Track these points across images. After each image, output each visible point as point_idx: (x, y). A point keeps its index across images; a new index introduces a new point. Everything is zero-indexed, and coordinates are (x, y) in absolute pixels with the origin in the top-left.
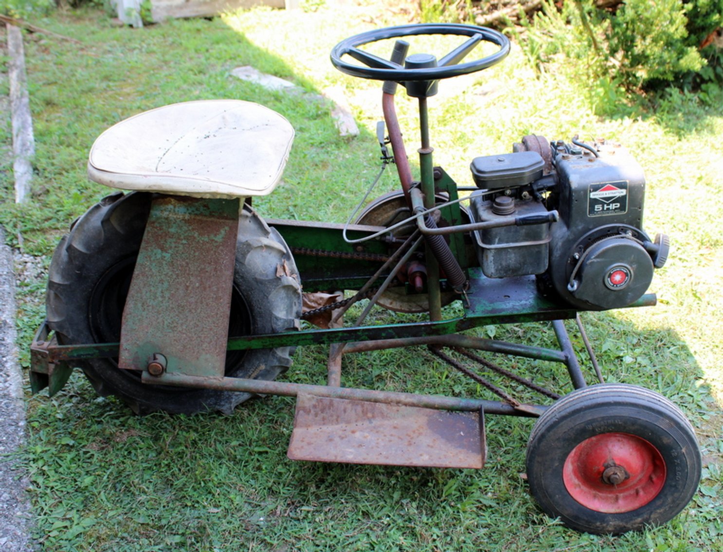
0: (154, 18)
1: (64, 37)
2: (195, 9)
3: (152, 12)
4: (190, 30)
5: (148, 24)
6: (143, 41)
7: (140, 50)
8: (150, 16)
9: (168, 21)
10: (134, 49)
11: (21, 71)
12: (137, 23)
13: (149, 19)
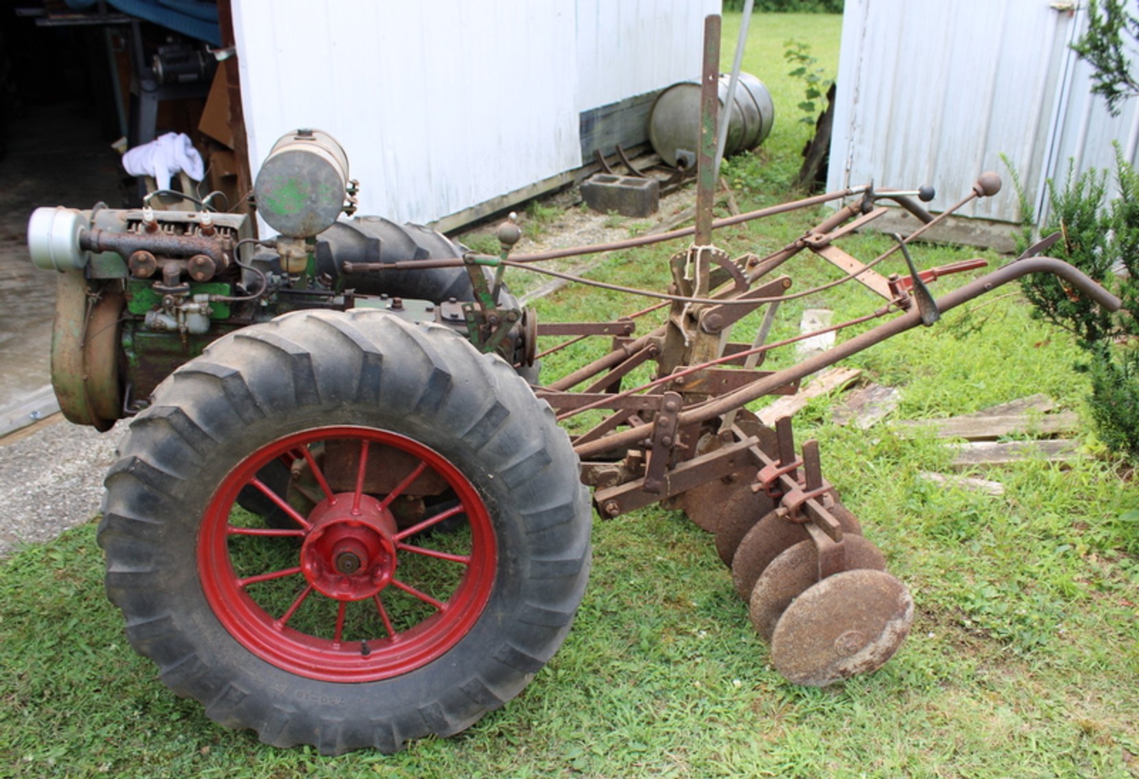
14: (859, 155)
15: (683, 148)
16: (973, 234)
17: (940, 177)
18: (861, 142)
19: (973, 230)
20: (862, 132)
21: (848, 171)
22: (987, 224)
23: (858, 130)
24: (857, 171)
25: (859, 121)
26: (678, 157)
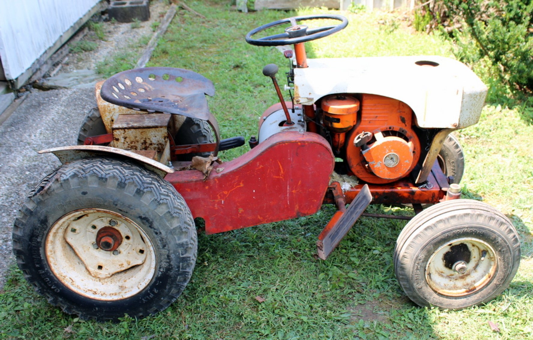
0: (256, 8)
1: (199, 14)
2: (282, 4)
3: (255, 4)
4: (271, 17)
5: (250, 11)
6: (240, 21)
7: (236, 26)
8: (253, 6)
9: (262, 10)
10: (233, 25)
11: (162, 32)
12: (245, 10)
13: (252, 8)
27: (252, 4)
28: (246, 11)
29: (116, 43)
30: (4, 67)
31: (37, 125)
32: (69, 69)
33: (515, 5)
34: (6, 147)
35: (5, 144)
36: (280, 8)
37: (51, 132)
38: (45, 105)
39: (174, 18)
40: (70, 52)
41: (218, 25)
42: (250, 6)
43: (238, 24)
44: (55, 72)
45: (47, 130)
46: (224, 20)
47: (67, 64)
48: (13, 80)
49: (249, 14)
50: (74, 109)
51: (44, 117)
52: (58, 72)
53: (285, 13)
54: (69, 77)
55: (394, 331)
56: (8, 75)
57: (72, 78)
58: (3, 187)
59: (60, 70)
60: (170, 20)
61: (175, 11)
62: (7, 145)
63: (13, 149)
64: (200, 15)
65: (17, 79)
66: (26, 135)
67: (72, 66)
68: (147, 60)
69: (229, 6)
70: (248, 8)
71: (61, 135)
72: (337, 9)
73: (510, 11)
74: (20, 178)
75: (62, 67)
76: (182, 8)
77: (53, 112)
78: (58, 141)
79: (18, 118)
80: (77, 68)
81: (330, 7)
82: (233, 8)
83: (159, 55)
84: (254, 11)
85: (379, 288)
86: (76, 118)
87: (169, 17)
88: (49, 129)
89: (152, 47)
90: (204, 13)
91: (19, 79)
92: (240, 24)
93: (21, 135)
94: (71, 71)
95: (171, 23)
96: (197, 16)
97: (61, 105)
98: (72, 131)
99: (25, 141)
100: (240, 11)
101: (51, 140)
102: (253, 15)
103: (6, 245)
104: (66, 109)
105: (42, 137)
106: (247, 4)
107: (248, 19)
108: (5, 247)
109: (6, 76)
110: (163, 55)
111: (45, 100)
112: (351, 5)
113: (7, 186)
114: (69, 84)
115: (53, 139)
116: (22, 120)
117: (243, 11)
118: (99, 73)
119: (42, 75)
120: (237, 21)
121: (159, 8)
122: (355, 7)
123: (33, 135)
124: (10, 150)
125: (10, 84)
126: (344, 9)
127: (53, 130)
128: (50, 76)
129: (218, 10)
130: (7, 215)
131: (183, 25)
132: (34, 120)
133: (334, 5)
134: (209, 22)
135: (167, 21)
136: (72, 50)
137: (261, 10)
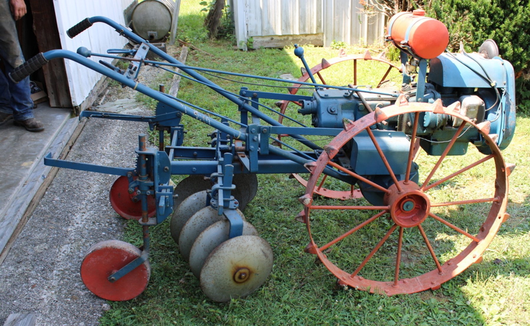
0: (254, 47)
3: (253, 43)
4: (269, 54)
5: (250, 50)
6: (244, 58)
7: (241, 62)
10: (239, 61)
12: (245, 49)
13: (251, 47)
14: (250, 17)
15: (150, 30)
16: (300, 41)
17: (284, 21)
18: (250, 12)
19: (299, 39)
20: (250, 8)
21: (247, 24)
22: (304, 36)
23: (248, 7)
24: (250, 24)
25: (248, 3)
26: (149, 35)
27: (251, 44)
28: (247, 50)
29: (145, 78)
30: (72, 96)
31: (105, 140)
32: (112, 99)
33: (480, 35)
34: (86, 157)
35: (84, 155)
36: (274, 46)
37: (119, 145)
38: (105, 125)
39: (187, 57)
40: (108, 86)
41: (226, 62)
42: (250, 45)
43: (243, 60)
44: (102, 101)
45: (114, 144)
46: (231, 57)
47: (110, 95)
48: (77, 106)
49: (249, 53)
50: (131, 128)
51: (109, 134)
52: (104, 101)
53: (279, 50)
54: (115, 105)
55: (427, 269)
56: (74, 102)
57: (117, 106)
58: (95, 186)
59: (105, 100)
60: (185, 58)
61: (187, 51)
62: (86, 155)
63: (92, 159)
64: (209, 54)
65: (80, 105)
66: (99, 148)
67: (114, 97)
68: (177, 90)
69: (231, 46)
70: (248, 47)
71: (127, 147)
72: (322, 46)
73: (476, 39)
74: (106, 179)
75: (106, 97)
76: (192, 49)
77: (114, 130)
78: (126, 152)
79: (87, 136)
80: (119, 98)
81: (316, 44)
82: (234, 47)
83: (185, 85)
84: (253, 50)
85: (409, 243)
86: (134, 134)
87: (184, 56)
88: (116, 143)
89: (177, 79)
90: (212, 52)
91: (82, 105)
92: (244, 60)
93: (95, 149)
94: (115, 101)
95: (186, 60)
96: (207, 54)
97: (119, 125)
98: (134, 144)
99: (100, 152)
100: (242, 50)
101: (120, 151)
102: (252, 53)
103: (112, 227)
104: (124, 128)
105: (112, 149)
106: (247, 44)
107: (250, 56)
108: (111, 228)
109: (73, 103)
110: (189, 86)
111: (104, 122)
112: (333, 43)
113: (97, 185)
114: (117, 110)
115: (122, 150)
116: (91, 137)
117: (244, 50)
118: (139, 101)
119: (92, 104)
120: (242, 58)
121: (171, 50)
122: (336, 44)
123: (105, 148)
124: (91, 160)
125: (75, 110)
126: (326, 46)
127: (119, 144)
128: (99, 105)
129: (222, 50)
130: (105, 206)
131: (197, 63)
132: (101, 137)
133: (318, 43)
134: (218, 59)
135: (183, 59)
136: (111, 84)
137: (259, 49)
